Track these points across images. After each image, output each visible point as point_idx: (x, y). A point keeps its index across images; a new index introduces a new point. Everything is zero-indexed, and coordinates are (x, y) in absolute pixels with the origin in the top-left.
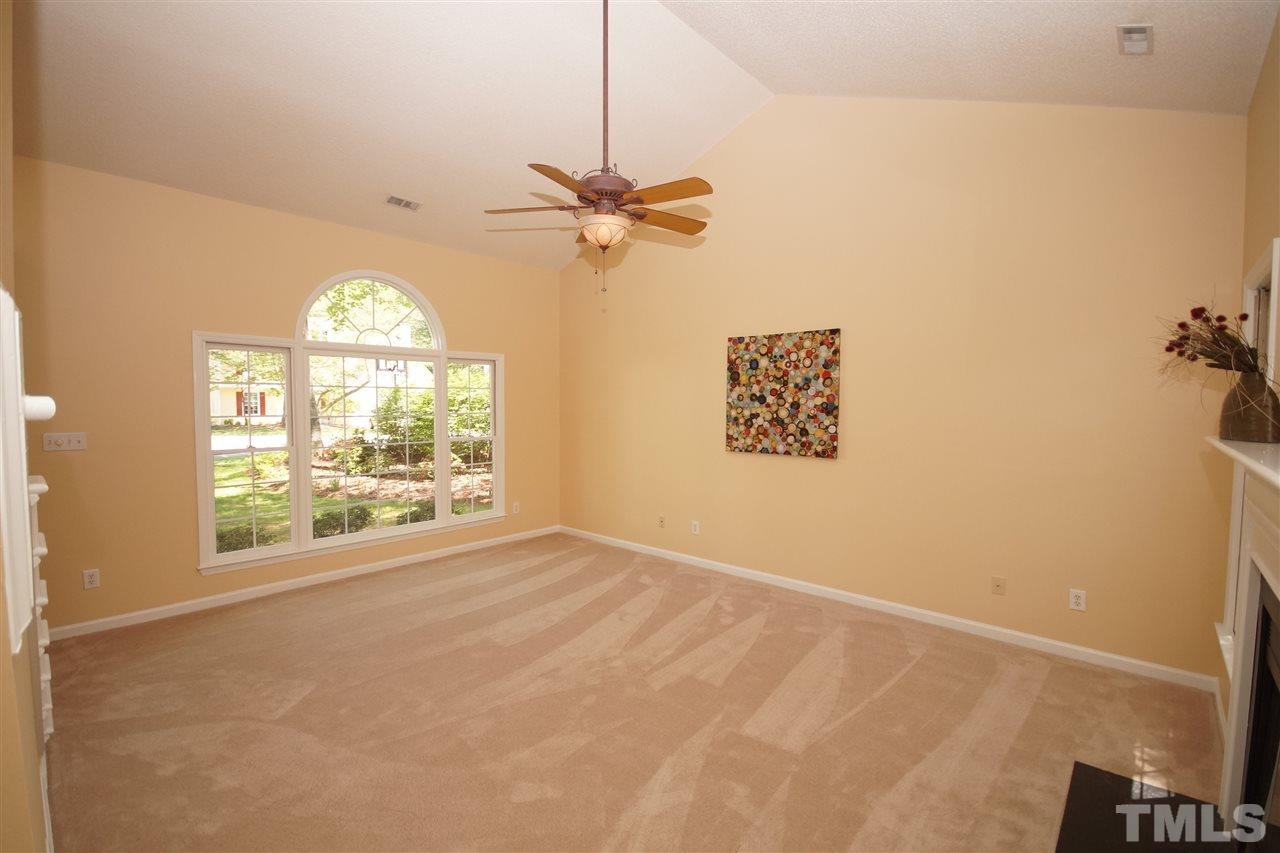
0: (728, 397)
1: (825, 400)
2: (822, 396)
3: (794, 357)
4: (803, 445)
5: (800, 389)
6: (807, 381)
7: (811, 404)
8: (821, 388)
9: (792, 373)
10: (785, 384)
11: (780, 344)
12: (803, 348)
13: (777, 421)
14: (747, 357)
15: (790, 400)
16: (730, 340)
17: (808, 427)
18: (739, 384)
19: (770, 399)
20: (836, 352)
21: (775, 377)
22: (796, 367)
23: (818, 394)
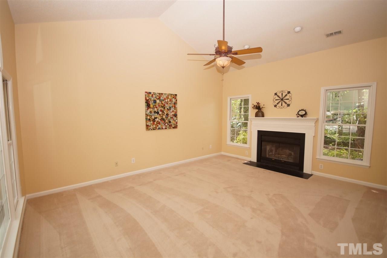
0: (146, 112)
1: (174, 113)
2: (174, 112)
3: (166, 100)
4: (170, 125)
5: (168, 110)
6: (170, 108)
7: (171, 114)
8: (174, 110)
9: (166, 105)
10: (164, 108)
11: (163, 96)
12: (169, 98)
13: (162, 119)
14: (152, 99)
15: (166, 113)
16: (146, 92)
17: (171, 120)
18: (150, 108)
19: (160, 113)
20: (176, 100)
21: (161, 106)
22: (167, 104)
23: (173, 111)
